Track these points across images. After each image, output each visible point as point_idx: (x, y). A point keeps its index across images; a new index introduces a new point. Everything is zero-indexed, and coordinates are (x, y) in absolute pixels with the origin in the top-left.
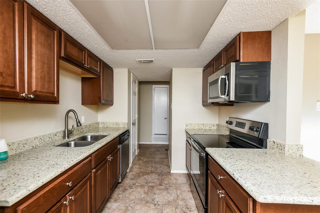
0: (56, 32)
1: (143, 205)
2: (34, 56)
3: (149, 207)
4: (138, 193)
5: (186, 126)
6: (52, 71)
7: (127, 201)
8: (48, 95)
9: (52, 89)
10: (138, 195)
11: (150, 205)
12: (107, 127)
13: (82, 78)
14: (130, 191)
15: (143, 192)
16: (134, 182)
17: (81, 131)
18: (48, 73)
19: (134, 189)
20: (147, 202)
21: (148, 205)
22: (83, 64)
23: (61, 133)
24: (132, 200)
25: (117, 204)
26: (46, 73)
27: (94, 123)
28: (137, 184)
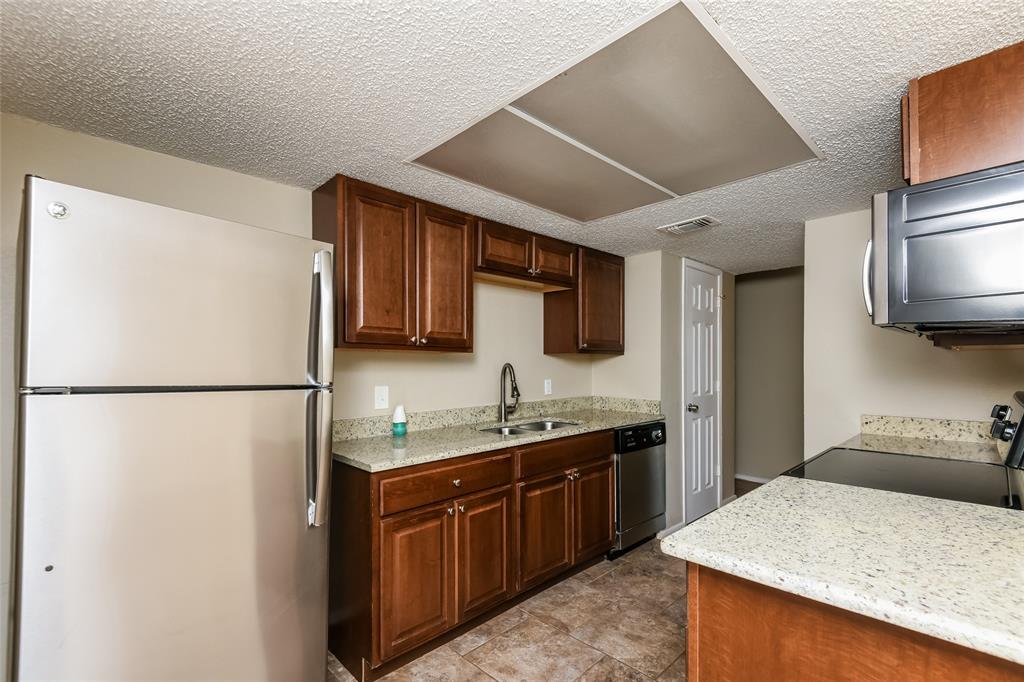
0: (466, 227)
1: (650, 615)
2: (429, 278)
3: (664, 624)
4: (656, 590)
5: (862, 425)
6: (459, 296)
7: (618, 594)
8: (452, 337)
9: (459, 326)
10: (653, 592)
11: (668, 622)
12: (611, 410)
13: (545, 294)
14: (639, 578)
15: (669, 592)
16: (662, 565)
17: (542, 411)
18: (452, 301)
19: (651, 580)
20: (663, 614)
21: (663, 619)
22: (526, 270)
23: (496, 410)
24: (632, 596)
25: (591, 591)
26: (448, 302)
27: (579, 398)
28: (665, 572)
